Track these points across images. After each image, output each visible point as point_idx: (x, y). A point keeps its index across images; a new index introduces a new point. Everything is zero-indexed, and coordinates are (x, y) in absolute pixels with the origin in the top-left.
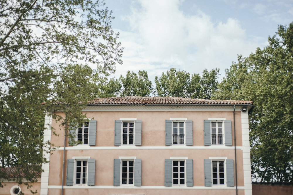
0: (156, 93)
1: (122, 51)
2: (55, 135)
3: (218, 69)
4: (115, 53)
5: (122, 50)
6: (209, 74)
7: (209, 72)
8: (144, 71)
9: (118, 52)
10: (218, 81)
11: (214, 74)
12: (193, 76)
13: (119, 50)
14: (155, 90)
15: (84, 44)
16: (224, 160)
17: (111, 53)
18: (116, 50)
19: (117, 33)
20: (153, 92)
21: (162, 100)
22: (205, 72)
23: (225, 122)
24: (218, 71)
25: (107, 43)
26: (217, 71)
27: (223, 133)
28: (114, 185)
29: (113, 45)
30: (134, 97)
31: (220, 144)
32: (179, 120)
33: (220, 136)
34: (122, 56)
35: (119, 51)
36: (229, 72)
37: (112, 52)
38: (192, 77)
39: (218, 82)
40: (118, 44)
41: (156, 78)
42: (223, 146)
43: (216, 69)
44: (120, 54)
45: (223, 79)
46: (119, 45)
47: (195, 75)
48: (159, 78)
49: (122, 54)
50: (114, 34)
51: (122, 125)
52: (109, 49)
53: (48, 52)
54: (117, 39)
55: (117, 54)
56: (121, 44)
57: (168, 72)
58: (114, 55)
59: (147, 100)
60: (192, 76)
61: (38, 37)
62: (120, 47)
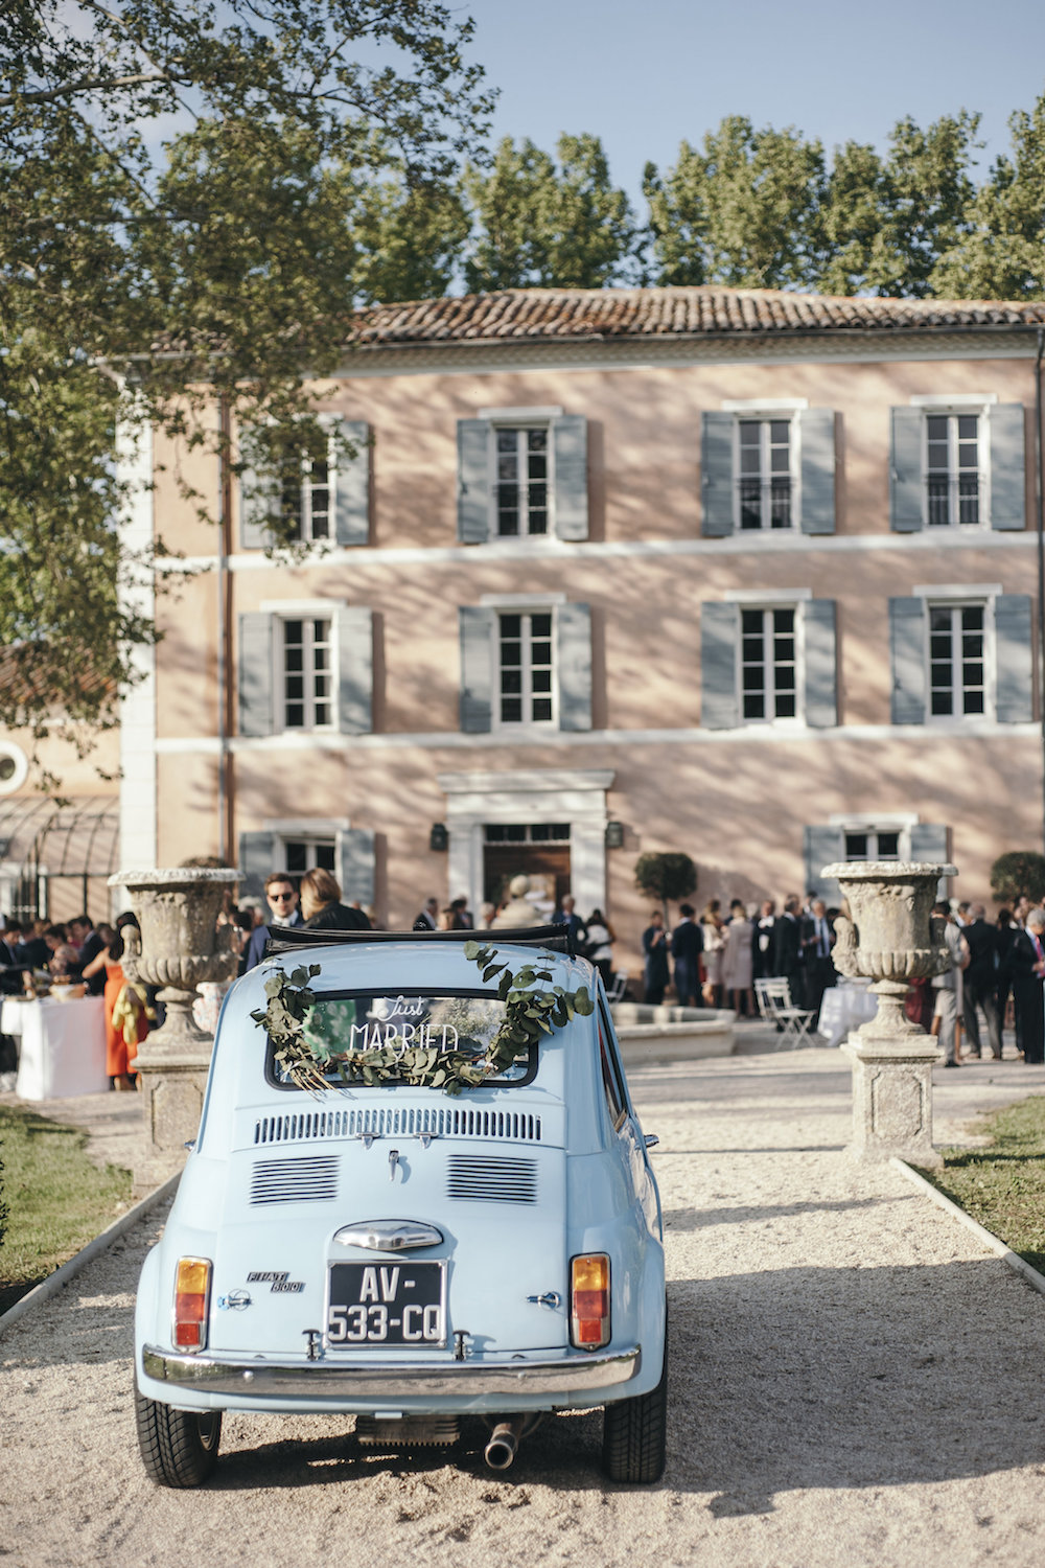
0: (648, 254)
1: (492, 107)
2: (205, 522)
3: (971, 116)
4: (458, 118)
5: (489, 100)
6: (926, 143)
7: (925, 130)
8: (586, 137)
9: (471, 115)
10: (971, 180)
11: (948, 142)
12: (844, 153)
13: (477, 102)
14: (643, 237)
15: (309, 78)
16: (985, 599)
17: (438, 114)
18: (464, 104)
19: (465, 22)
20: (634, 246)
21: (681, 308)
22: (907, 131)
23: (990, 417)
24: (974, 128)
25: (416, 65)
26: (968, 123)
27: (984, 466)
28: (465, 730)
29: (445, 74)
30: (544, 295)
31: (966, 518)
32: (768, 413)
33: (969, 483)
34: (490, 130)
35: (475, 110)
36: (1032, 127)
37: (441, 108)
38: (840, 161)
39: (969, 185)
40: (472, 71)
41: (650, 171)
42: (981, 532)
43: (965, 115)
44: (480, 120)
45: (996, 168)
46: (474, 77)
47: (850, 150)
48: (664, 174)
49: (488, 125)
50: (450, 24)
51: (492, 440)
52: (425, 93)
53: (130, 114)
54: (463, 49)
55: (465, 121)
56: (482, 73)
57: (709, 139)
58: (449, 127)
59: (608, 307)
60: (839, 156)
61: (78, 39)
62: (481, 89)
